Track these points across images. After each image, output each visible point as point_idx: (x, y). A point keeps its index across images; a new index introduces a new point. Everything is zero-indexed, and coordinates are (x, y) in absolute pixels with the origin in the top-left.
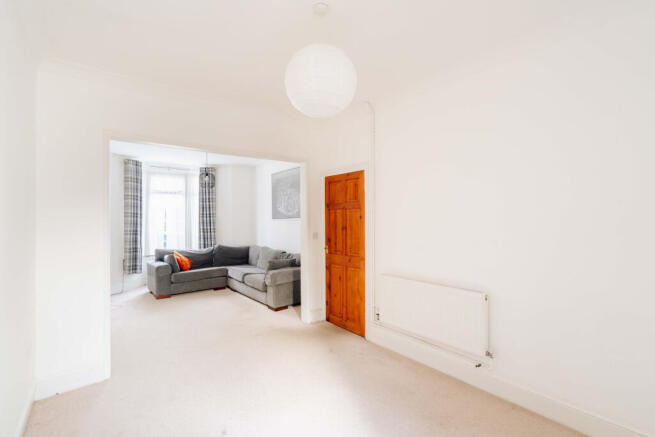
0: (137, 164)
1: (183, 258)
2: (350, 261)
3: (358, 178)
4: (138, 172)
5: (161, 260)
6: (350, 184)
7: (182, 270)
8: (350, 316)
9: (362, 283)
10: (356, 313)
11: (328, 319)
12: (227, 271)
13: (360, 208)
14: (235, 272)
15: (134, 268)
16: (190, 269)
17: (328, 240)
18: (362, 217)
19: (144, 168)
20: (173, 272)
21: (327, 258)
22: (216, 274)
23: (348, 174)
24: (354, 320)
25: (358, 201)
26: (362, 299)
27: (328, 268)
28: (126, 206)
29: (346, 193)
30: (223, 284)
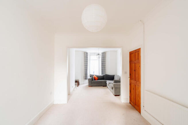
0: (87, 53)
1: (96, 76)
2: (136, 83)
3: (139, 51)
4: (87, 55)
5: (91, 77)
6: (137, 53)
7: (95, 80)
8: (136, 104)
9: (140, 92)
10: (138, 103)
11: (130, 103)
12: (106, 81)
13: (139, 63)
14: (108, 82)
15: (86, 79)
16: (97, 80)
17: (130, 74)
18: (140, 66)
19: (89, 54)
20: (92, 80)
21: (130, 81)
22: (104, 82)
23: (136, 50)
24: (137, 106)
25: (139, 60)
26: (140, 98)
27: (130, 84)
28: (84, 63)
29: (135, 57)
30: (105, 85)
